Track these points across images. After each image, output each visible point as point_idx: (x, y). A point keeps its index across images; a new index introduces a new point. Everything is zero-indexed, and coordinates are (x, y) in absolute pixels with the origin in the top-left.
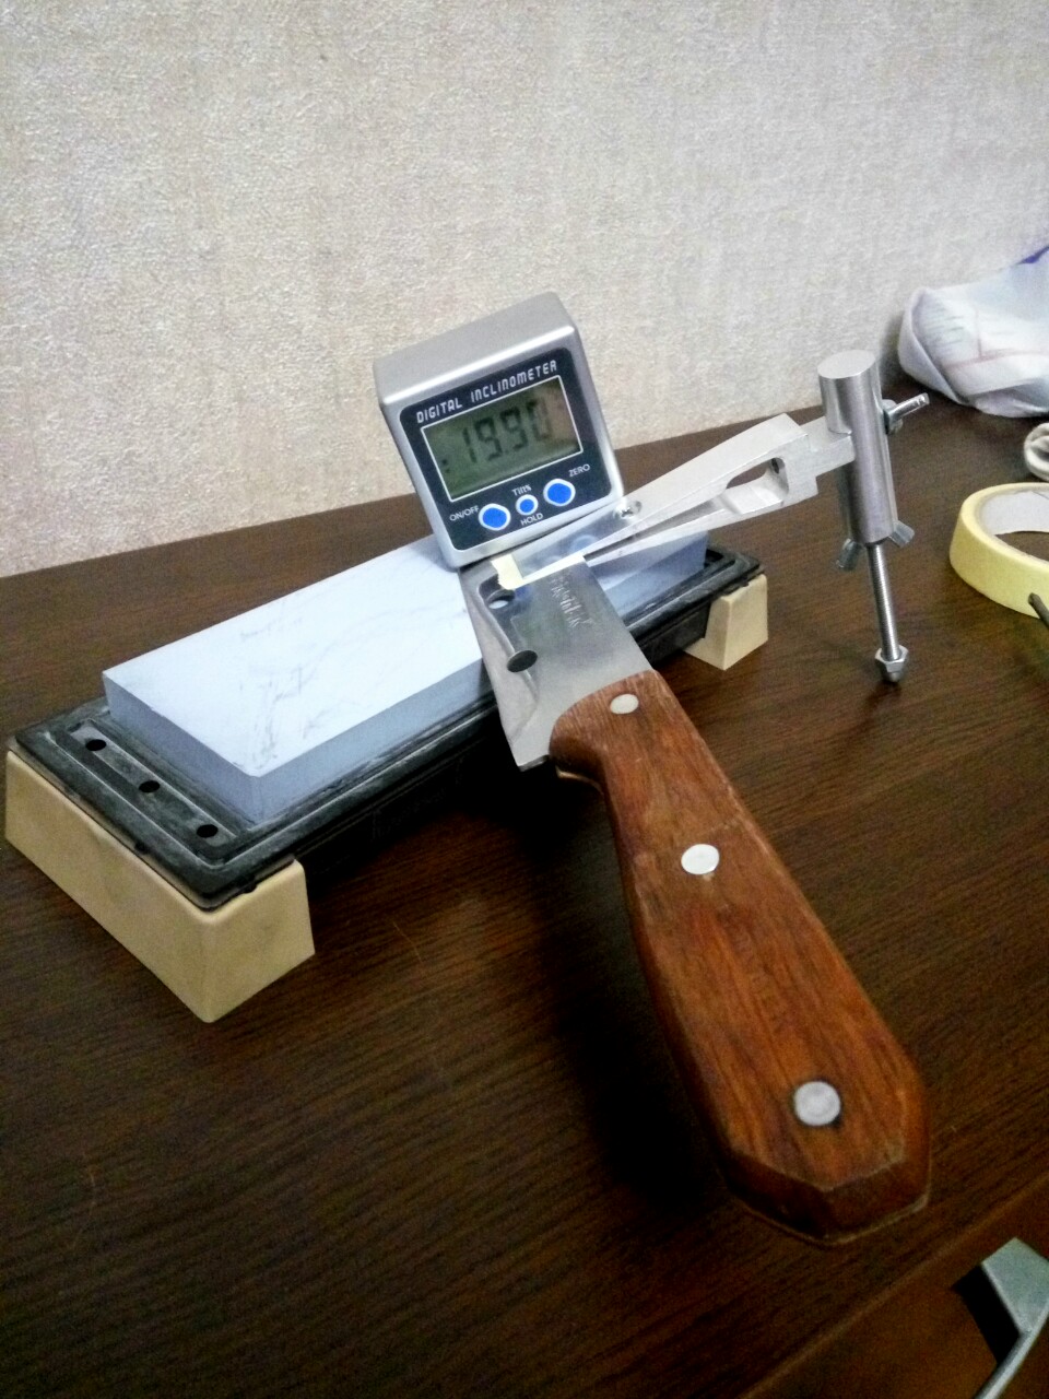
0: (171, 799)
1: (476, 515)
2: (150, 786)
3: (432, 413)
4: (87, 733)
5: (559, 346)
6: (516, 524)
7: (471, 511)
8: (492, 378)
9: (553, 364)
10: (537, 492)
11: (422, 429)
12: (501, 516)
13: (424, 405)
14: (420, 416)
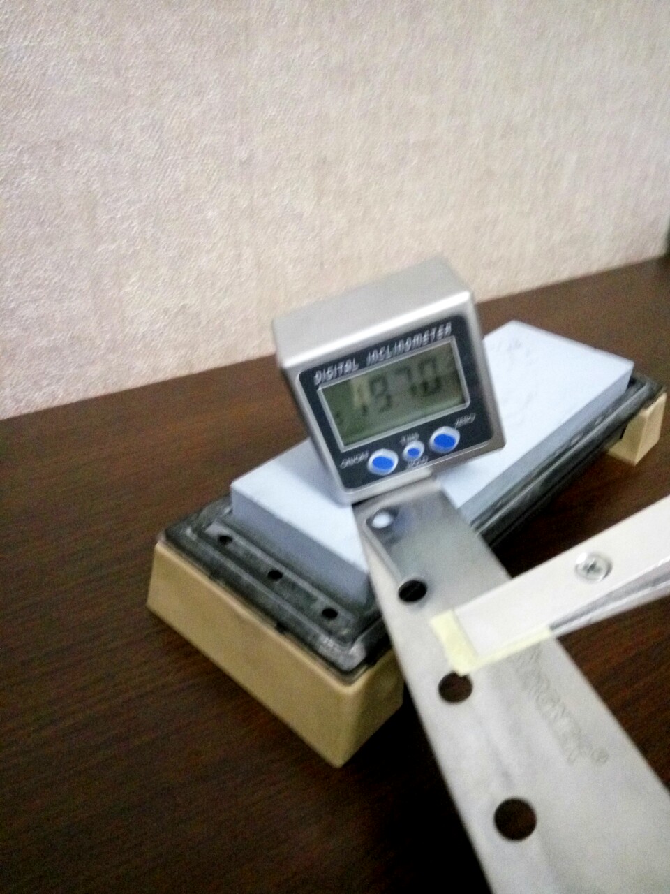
0: (294, 586)
1: (365, 462)
2: (275, 575)
3: (330, 373)
4: (216, 529)
5: (456, 314)
6: (403, 466)
7: (362, 457)
8: (389, 343)
9: (448, 328)
10: (424, 439)
11: (320, 389)
12: (390, 463)
13: (323, 367)
14: (318, 377)
